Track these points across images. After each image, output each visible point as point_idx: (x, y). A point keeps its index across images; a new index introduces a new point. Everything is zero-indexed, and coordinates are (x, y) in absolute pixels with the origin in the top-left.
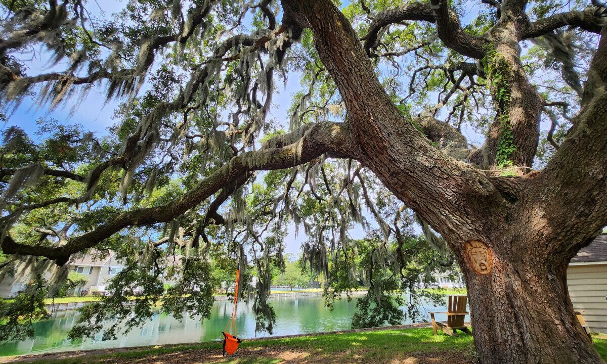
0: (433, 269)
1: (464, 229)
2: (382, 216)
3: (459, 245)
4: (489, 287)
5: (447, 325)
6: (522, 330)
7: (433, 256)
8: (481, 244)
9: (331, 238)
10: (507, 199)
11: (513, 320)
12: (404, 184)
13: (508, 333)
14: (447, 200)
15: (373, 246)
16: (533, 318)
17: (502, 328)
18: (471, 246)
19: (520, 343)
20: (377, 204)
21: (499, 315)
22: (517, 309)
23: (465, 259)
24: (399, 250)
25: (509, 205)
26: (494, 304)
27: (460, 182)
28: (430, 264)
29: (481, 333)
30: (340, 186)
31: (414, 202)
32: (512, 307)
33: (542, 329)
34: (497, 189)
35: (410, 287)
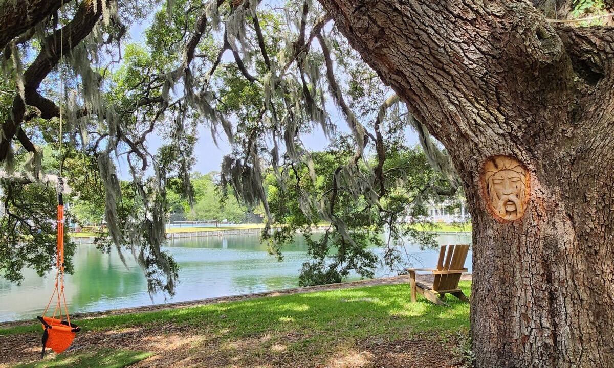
0: (426, 198)
1: (490, 132)
2: (357, 112)
3: (474, 164)
4: (515, 245)
5: (431, 286)
6: (557, 320)
7: (430, 179)
8: (516, 164)
9: (271, 147)
10: (581, 76)
11: (545, 303)
12: (382, 30)
13: (532, 325)
14: (467, 71)
15: (340, 162)
16: (582, 300)
17: (524, 316)
18: (496, 166)
19: (550, 342)
20: (349, 93)
21: (523, 294)
22: (556, 285)
23: (480, 192)
24: (378, 170)
25: (582, 87)
26: (518, 274)
27: (499, 30)
28: (422, 192)
29: (485, 321)
30: (286, 56)
31: (399, 73)
32: (549, 280)
33: (592, 319)
34: (568, 52)
35: (390, 223)
